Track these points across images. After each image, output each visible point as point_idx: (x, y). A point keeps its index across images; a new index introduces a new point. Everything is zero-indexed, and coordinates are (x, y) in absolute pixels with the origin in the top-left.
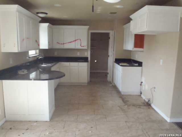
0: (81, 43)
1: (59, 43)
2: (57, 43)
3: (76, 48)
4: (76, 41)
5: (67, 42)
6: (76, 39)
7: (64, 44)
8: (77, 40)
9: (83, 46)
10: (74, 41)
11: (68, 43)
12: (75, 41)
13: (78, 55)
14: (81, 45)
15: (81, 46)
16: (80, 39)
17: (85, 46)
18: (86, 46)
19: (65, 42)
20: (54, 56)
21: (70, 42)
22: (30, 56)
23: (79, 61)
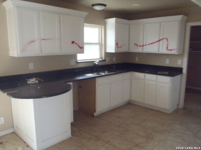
0: (168, 44)
1: (137, 45)
2: (135, 44)
3: (160, 53)
4: (161, 42)
5: (147, 43)
6: (161, 38)
7: (143, 46)
8: (161, 40)
9: (171, 50)
10: (157, 42)
11: (149, 44)
12: (159, 41)
13: (167, 63)
14: (167, 47)
15: (168, 50)
16: (166, 39)
17: (174, 50)
18: (176, 50)
19: (145, 44)
20: (135, 63)
21: (152, 44)
22: (78, 61)
23: (159, 73)
